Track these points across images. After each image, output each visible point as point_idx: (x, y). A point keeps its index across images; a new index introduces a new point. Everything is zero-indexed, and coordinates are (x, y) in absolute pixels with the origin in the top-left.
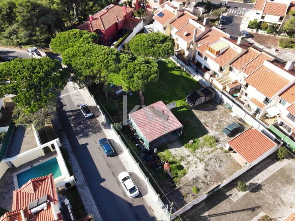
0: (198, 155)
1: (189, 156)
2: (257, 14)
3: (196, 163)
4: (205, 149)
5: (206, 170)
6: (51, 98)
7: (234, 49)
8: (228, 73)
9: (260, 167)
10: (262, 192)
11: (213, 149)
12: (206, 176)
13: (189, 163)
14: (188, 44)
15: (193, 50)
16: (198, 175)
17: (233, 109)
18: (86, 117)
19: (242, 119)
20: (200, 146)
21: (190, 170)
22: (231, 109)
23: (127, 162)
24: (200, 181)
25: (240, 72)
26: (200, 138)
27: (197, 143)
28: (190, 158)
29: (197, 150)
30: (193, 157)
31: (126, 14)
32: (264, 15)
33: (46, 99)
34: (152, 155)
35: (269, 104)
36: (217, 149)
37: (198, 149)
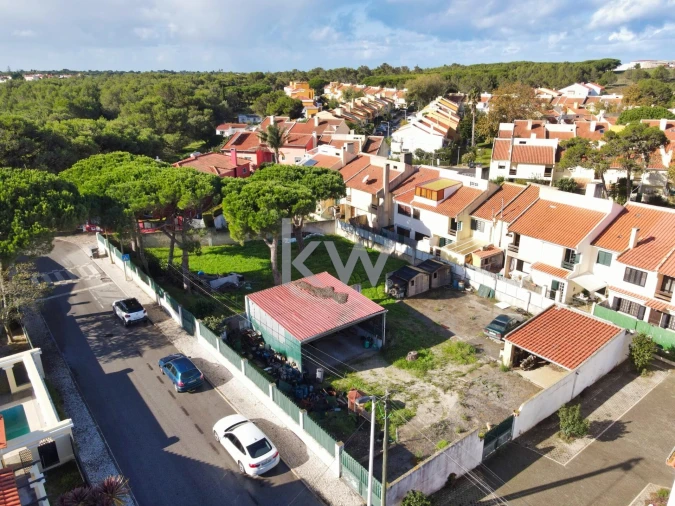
0: (437, 380)
1: (413, 383)
2: (501, 167)
3: (433, 394)
4: (451, 368)
5: (466, 406)
6: (38, 236)
7: (473, 187)
8: (471, 236)
9: (601, 390)
10: (629, 440)
11: (470, 366)
12: (469, 418)
13: (415, 396)
14: (374, 196)
15: (386, 209)
16: (445, 418)
17: (498, 295)
18: (127, 320)
19: (525, 309)
20: (437, 363)
21: (421, 409)
22: (494, 296)
23: (242, 400)
24: (455, 429)
25: (495, 224)
26: (433, 349)
27: (427, 358)
28: (416, 386)
29: (430, 371)
30: (422, 384)
31: (235, 166)
32: (514, 168)
33: (25, 234)
34: (311, 387)
35: (575, 266)
36: (481, 365)
37: (432, 369)
